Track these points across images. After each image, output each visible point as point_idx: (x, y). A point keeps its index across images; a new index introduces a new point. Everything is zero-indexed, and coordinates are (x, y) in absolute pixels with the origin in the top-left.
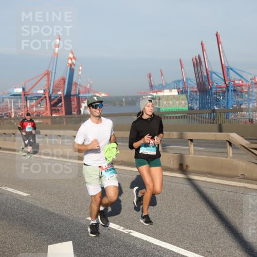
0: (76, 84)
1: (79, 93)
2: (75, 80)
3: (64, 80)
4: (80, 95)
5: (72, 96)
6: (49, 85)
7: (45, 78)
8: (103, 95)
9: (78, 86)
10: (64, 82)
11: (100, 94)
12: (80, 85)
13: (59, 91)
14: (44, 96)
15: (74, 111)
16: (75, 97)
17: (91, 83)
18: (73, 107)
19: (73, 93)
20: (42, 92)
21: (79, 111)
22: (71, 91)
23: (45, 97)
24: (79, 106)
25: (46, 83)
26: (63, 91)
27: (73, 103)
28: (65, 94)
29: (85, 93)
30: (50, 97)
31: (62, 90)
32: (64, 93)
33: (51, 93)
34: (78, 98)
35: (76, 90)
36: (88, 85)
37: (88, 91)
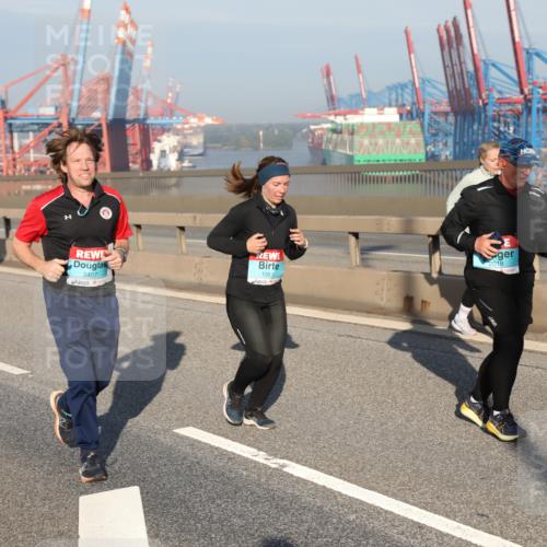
0: (139, 91)
1: (146, 117)
2: (134, 81)
4: (148, 122)
5: (129, 122)
8: (208, 121)
9: (144, 98)
11: (201, 119)
12: (148, 94)
13: (94, 108)
14: (55, 122)
15: (134, 162)
16: (137, 125)
17: (178, 90)
18: (132, 150)
19: (130, 114)
20: (50, 111)
21: (147, 163)
23: (60, 125)
24: (146, 148)
26: (106, 109)
27: (130, 141)
28: (110, 117)
29: (162, 115)
32: (107, 115)
33: (73, 114)
34: (145, 129)
35: (138, 108)
36: (170, 95)
37: (170, 110)
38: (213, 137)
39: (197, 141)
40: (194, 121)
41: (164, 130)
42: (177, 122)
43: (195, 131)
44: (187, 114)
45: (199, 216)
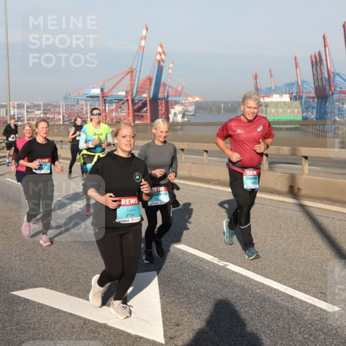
0: (165, 85)
1: (168, 97)
2: (163, 80)
3: (150, 79)
4: (169, 99)
5: (159, 99)
6: (132, 85)
7: (128, 77)
8: (197, 99)
9: (167, 88)
10: (151, 82)
11: (194, 98)
12: (169, 87)
13: (144, 93)
14: (125, 99)
16: (163, 101)
17: (183, 84)
18: (160, 112)
19: (160, 96)
20: (123, 93)
21: (168, 119)
22: (158, 93)
23: (128, 100)
24: (167, 112)
25: (129, 83)
26: (149, 93)
27: (160, 108)
28: (151, 97)
29: (175, 96)
30: (133, 101)
31: (147, 91)
33: (134, 95)
34: (167, 103)
35: (164, 92)
36: (180, 86)
37: (179, 94)
38: (199, 107)
39: (191, 108)
40: (190, 99)
41: (176, 103)
42: (182, 99)
43: (191, 104)
44: (187, 95)
45: (191, 144)
